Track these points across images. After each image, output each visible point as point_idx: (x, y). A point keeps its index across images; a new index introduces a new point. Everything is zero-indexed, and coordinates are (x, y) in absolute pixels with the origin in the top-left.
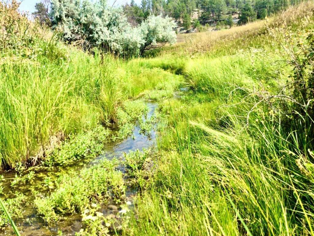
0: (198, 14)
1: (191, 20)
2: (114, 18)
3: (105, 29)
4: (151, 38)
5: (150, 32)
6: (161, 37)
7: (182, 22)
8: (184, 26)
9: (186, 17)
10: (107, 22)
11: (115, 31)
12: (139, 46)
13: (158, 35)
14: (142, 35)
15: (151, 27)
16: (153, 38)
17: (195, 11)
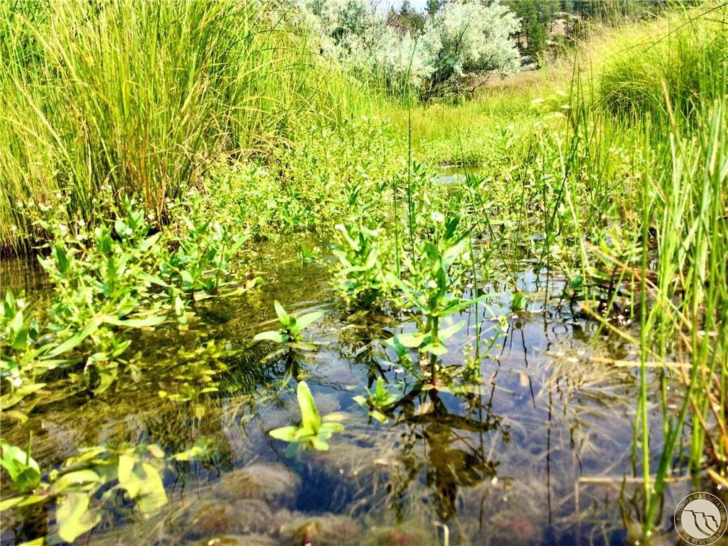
0: (564, 23)
1: (548, 38)
4: (450, 62)
7: (525, 45)
8: (529, 54)
9: (535, 31)
13: (469, 51)
14: (426, 54)
17: (559, 18)
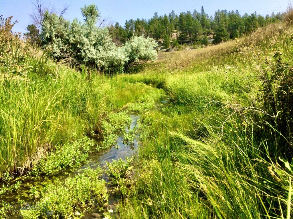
0: (176, 34)
1: (170, 40)
2: (100, 38)
3: (92, 49)
4: (134, 56)
5: (133, 50)
6: (143, 55)
7: (162, 42)
8: (164, 45)
9: (166, 37)
10: (94, 42)
11: (101, 49)
12: (123, 63)
13: (140, 53)
14: (126, 53)
15: (134, 46)
16: (136, 56)
17: (174, 32)
